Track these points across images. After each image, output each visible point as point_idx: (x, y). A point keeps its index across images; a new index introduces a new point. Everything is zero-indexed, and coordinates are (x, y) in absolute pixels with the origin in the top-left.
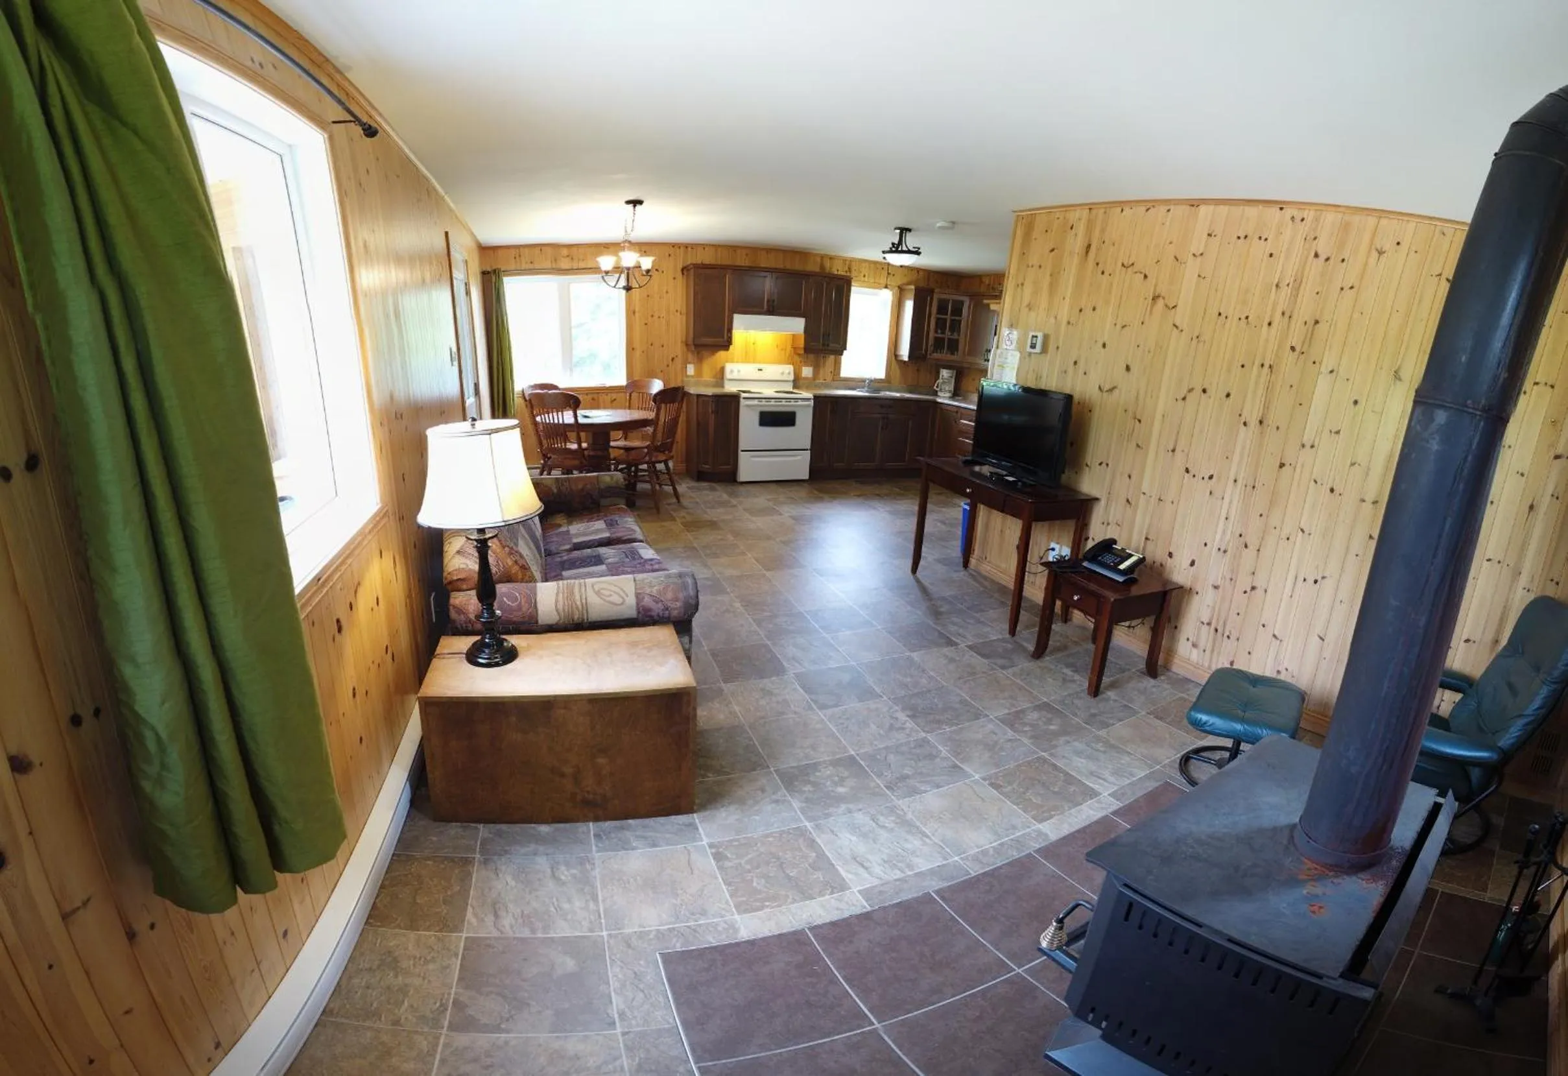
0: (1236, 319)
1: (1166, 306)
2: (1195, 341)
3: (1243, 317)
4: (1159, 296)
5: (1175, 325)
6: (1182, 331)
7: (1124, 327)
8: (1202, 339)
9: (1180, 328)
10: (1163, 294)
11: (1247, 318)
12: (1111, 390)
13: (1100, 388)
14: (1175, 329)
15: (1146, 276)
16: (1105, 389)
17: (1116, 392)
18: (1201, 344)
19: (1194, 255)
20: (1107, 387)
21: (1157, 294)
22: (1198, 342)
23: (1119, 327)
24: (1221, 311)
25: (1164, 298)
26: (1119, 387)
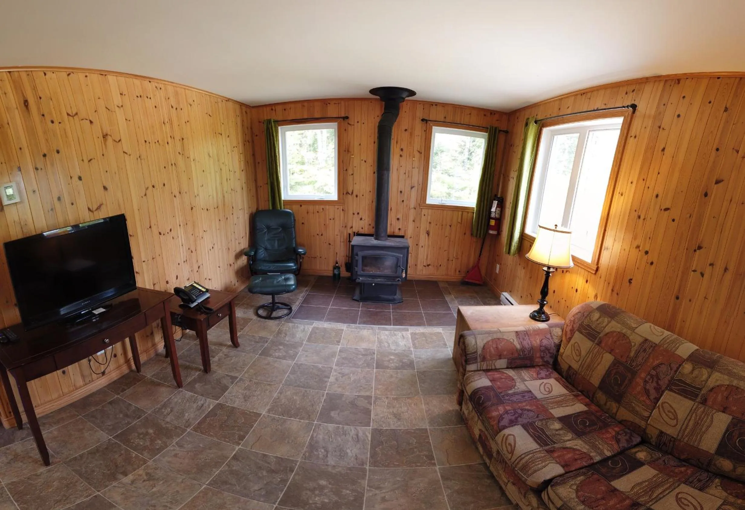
0: (153, 143)
1: (115, 141)
2: (139, 159)
3: (156, 141)
4: (107, 135)
5: (124, 152)
6: (130, 155)
7: (90, 161)
8: (142, 158)
9: (129, 154)
10: (109, 133)
11: (158, 141)
12: (99, 208)
13: (89, 209)
14: (126, 154)
15: (91, 122)
16: (94, 209)
17: (103, 208)
18: (143, 161)
19: (118, 106)
20: (95, 207)
21: (105, 134)
22: (141, 159)
23: (86, 161)
24: (146, 140)
25: (111, 136)
26: (104, 203)
